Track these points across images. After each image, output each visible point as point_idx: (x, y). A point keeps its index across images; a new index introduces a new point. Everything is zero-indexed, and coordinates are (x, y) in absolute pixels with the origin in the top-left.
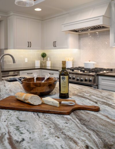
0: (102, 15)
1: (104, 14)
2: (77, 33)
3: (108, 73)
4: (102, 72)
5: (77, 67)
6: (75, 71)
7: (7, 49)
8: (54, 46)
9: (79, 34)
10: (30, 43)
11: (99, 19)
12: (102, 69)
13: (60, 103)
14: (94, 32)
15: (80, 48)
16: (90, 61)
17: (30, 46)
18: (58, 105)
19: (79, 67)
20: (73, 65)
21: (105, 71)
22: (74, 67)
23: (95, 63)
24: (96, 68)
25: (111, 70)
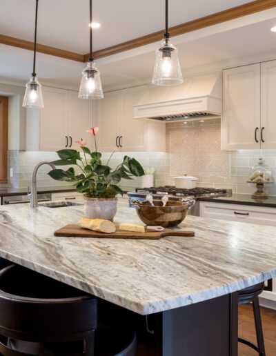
0: (206, 95)
1: (209, 94)
2: (164, 122)
3: (217, 196)
4: (207, 195)
5: (163, 185)
6: (158, 193)
7: (24, 151)
8: (118, 144)
9: (167, 124)
10: (69, 139)
11: (201, 101)
12: (208, 190)
13: (146, 229)
14: (195, 121)
15: (167, 150)
16: (186, 175)
17: (69, 145)
18: (143, 231)
19: (166, 187)
20: (154, 182)
21: (212, 194)
22: (157, 186)
23: (195, 179)
24: (196, 188)
25: (224, 191)
